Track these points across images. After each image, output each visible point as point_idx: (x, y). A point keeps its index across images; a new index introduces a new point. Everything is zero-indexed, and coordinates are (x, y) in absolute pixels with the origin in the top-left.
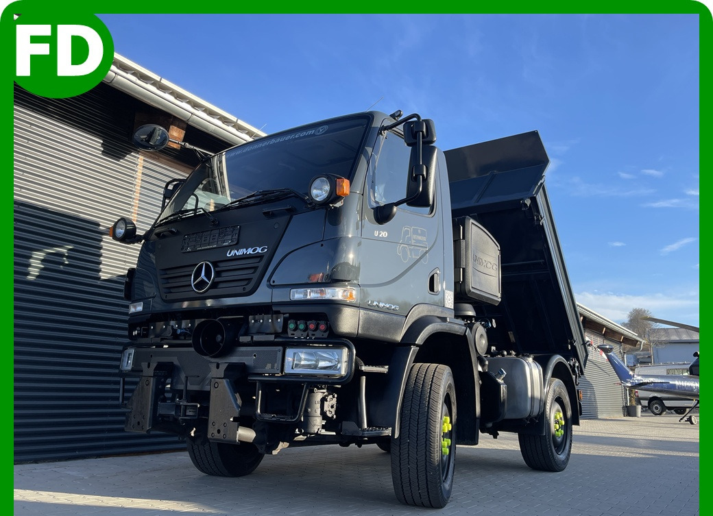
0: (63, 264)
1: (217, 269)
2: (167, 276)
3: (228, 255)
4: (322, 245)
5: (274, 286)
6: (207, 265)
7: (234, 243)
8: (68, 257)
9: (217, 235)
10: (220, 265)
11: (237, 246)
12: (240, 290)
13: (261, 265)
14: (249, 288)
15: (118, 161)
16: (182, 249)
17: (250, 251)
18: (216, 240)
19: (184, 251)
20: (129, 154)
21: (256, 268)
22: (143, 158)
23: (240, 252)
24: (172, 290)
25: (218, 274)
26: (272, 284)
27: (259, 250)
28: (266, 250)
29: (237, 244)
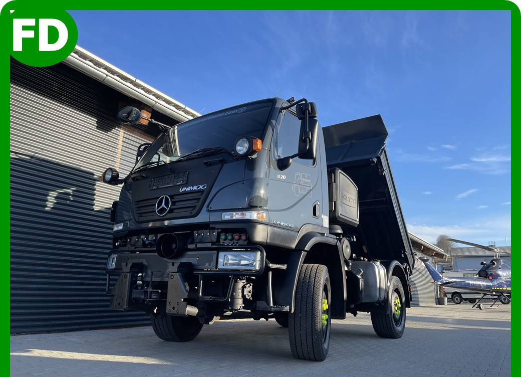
0: (69, 200)
1: (173, 200)
2: (139, 206)
3: (180, 191)
4: (243, 183)
5: (211, 211)
6: (166, 198)
7: (185, 183)
8: (72, 196)
9: (173, 178)
10: (175, 197)
11: (186, 185)
12: (188, 214)
13: (203, 197)
14: (194, 212)
15: (107, 133)
16: (150, 187)
17: (195, 188)
18: (172, 181)
19: (151, 189)
20: (114, 129)
21: (199, 199)
22: (123, 131)
23: (188, 189)
24: (143, 215)
25: (173, 203)
26: (209, 209)
27: (201, 187)
28: (206, 187)
29: (186, 183)
